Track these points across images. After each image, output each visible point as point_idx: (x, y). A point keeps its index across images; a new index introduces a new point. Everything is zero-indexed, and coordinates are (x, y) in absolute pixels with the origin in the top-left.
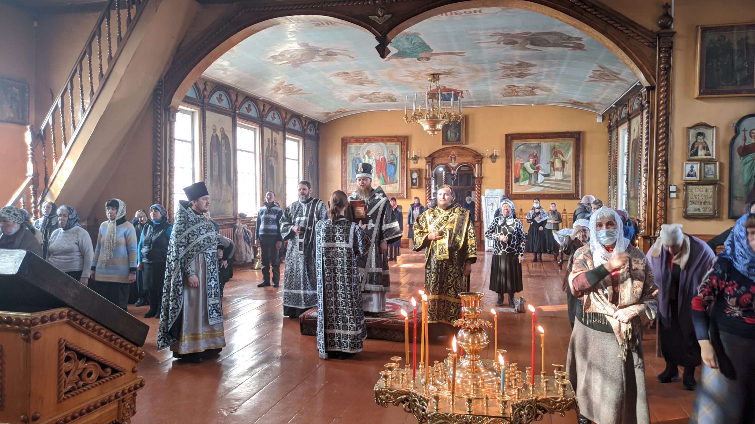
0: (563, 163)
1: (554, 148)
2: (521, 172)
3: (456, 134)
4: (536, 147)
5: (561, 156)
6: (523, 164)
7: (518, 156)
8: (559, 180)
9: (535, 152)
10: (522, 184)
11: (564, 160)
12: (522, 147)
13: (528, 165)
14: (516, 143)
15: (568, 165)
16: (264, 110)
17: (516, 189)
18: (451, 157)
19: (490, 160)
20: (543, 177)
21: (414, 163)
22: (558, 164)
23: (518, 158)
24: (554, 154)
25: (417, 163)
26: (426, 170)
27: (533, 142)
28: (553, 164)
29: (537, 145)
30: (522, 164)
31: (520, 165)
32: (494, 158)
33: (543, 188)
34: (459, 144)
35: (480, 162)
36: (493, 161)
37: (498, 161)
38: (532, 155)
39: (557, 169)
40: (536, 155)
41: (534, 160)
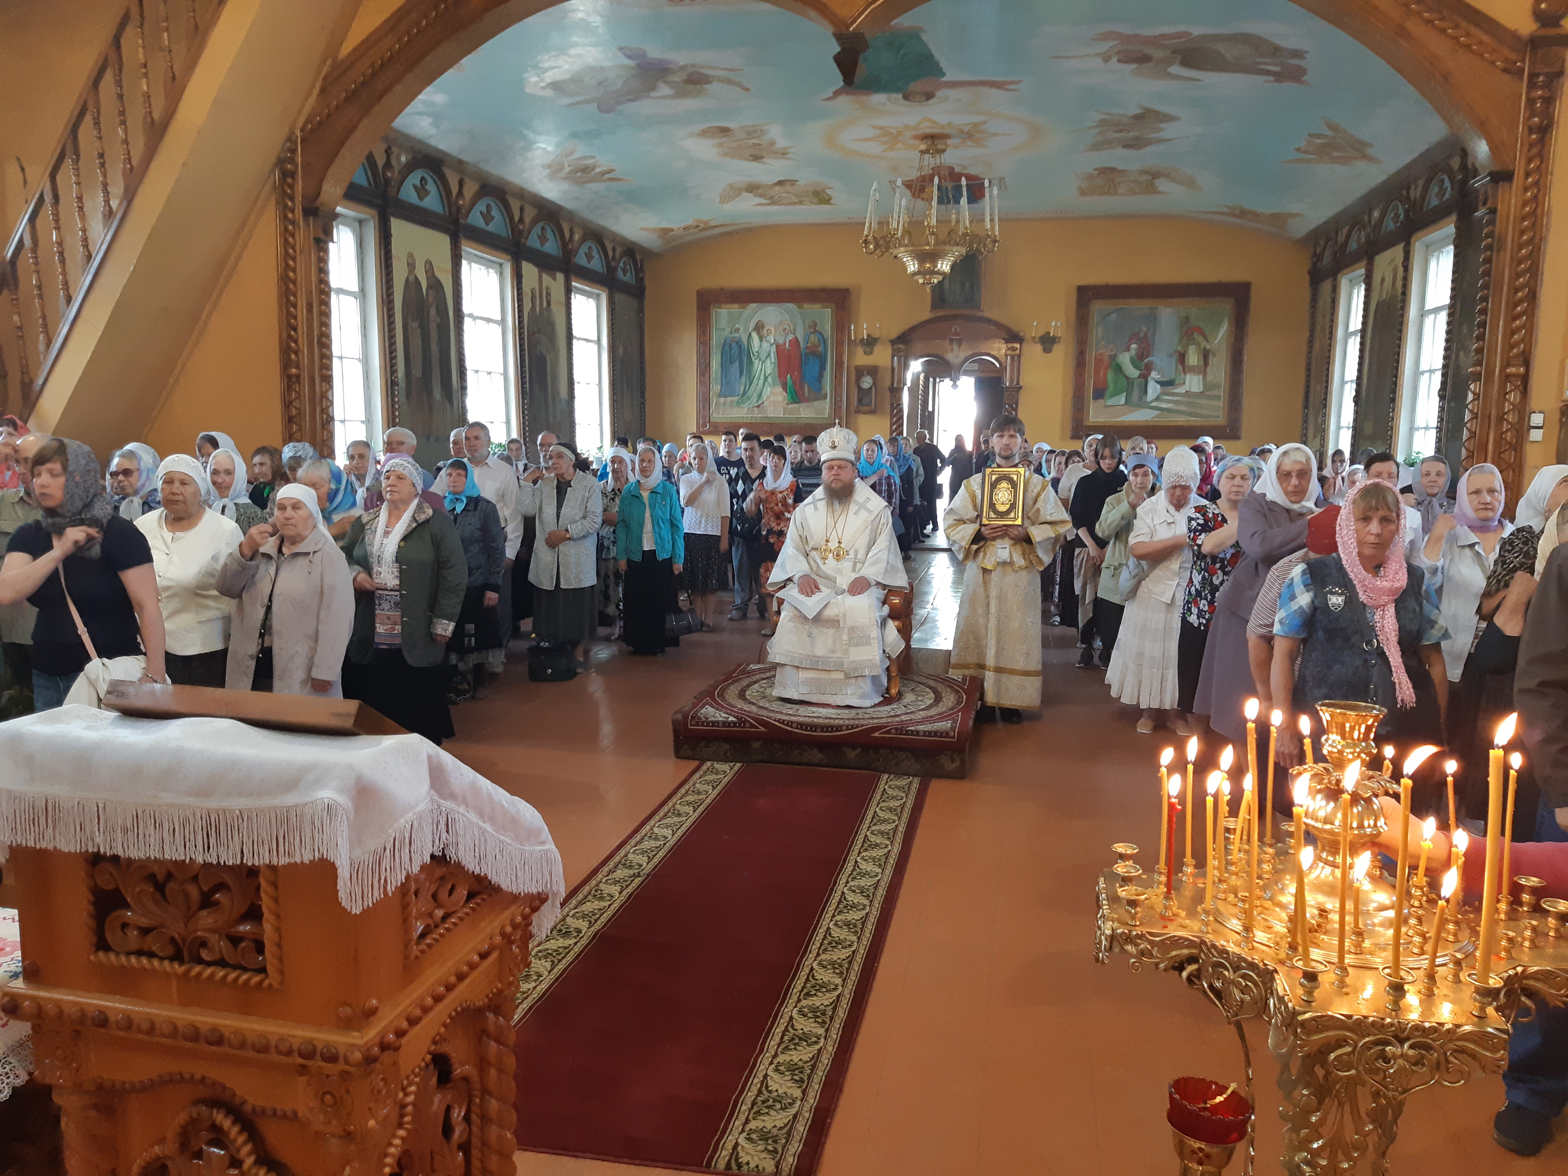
0: (1206, 355)
1: (1187, 318)
2: (1110, 376)
3: (963, 286)
4: (1145, 317)
5: (1200, 339)
6: (1116, 356)
7: (1103, 338)
8: (1195, 395)
9: (1144, 328)
10: (1110, 402)
11: (1208, 347)
12: (1113, 316)
13: (1125, 359)
14: (1100, 306)
15: (1215, 359)
16: (521, 220)
17: (1096, 414)
18: (952, 341)
19: (1039, 347)
20: (1158, 386)
21: (865, 353)
22: (1193, 358)
23: (1103, 342)
24: (1186, 334)
25: (871, 353)
26: (893, 368)
27: (1140, 306)
28: (1182, 358)
29: (1148, 312)
30: (1113, 357)
31: (1106, 359)
32: (1048, 342)
33: (1157, 412)
35: (1017, 354)
36: (1047, 350)
37: (1059, 350)
38: (1135, 337)
39: (1192, 370)
40: (1146, 335)
41: (1138, 349)
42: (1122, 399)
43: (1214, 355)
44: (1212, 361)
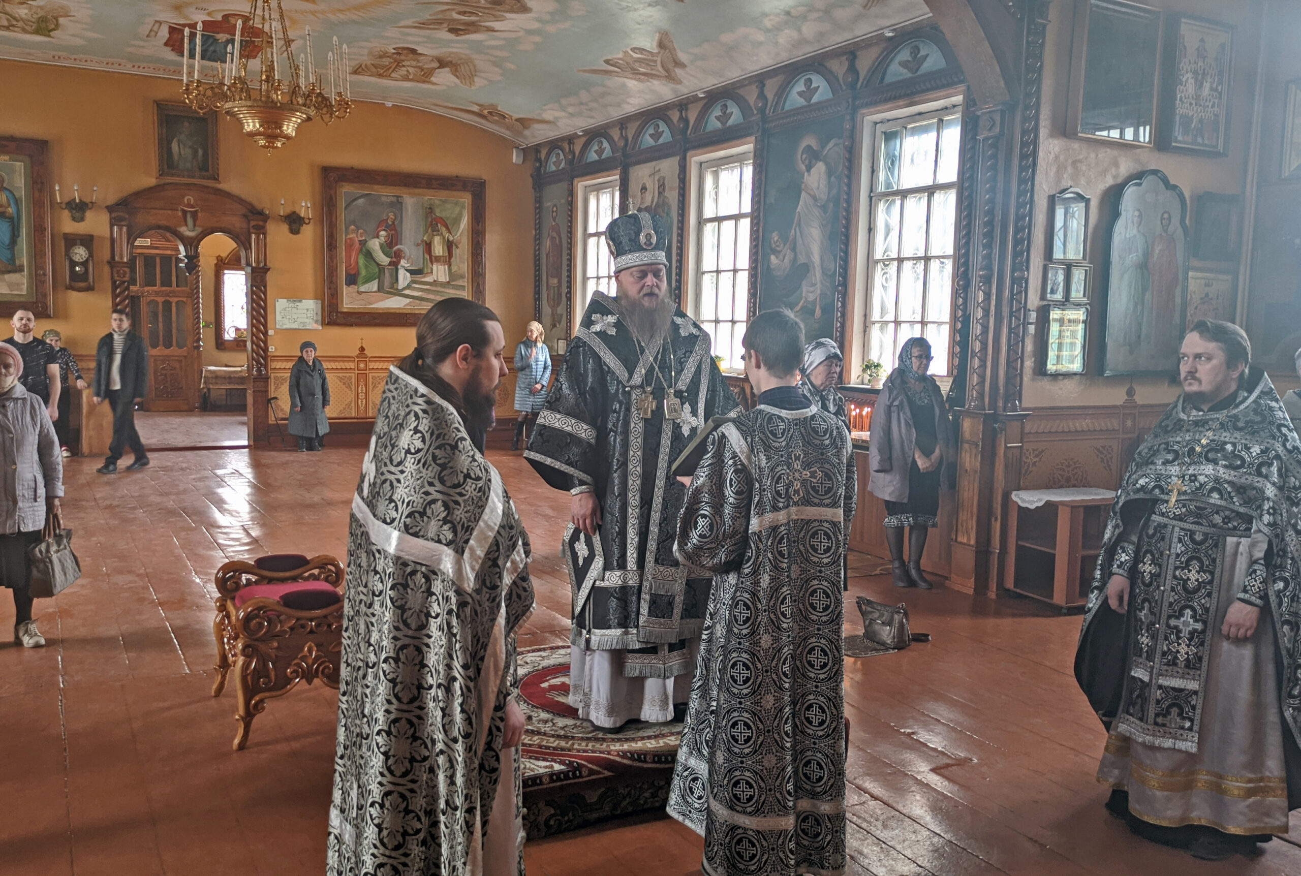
0: (450, 246)
1: (431, 210)
2: (361, 261)
3: (195, 153)
4: (392, 204)
5: (444, 230)
6: (365, 241)
7: (353, 222)
8: (443, 285)
9: (391, 215)
10: (362, 289)
11: (451, 239)
12: (361, 201)
13: (375, 245)
14: (347, 189)
15: (458, 251)
17: (350, 300)
18: (185, 213)
19: (285, 227)
20: (408, 275)
21: (74, 219)
22: (439, 249)
23: (353, 227)
24: (431, 224)
25: (82, 219)
26: (113, 241)
27: (386, 193)
28: (428, 247)
29: (394, 199)
30: (363, 243)
31: (357, 245)
32: (294, 222)
33: (408, 300)
34: (204, 178)
35: (261, 230)
36: (295, 231)
37: (308, 231)
38: (383, 224)
39: (438, 259)
40: (393, 223)
41: (388, 236)
42: (374, 285)
43: (457, 247)
44: (456, 252)
